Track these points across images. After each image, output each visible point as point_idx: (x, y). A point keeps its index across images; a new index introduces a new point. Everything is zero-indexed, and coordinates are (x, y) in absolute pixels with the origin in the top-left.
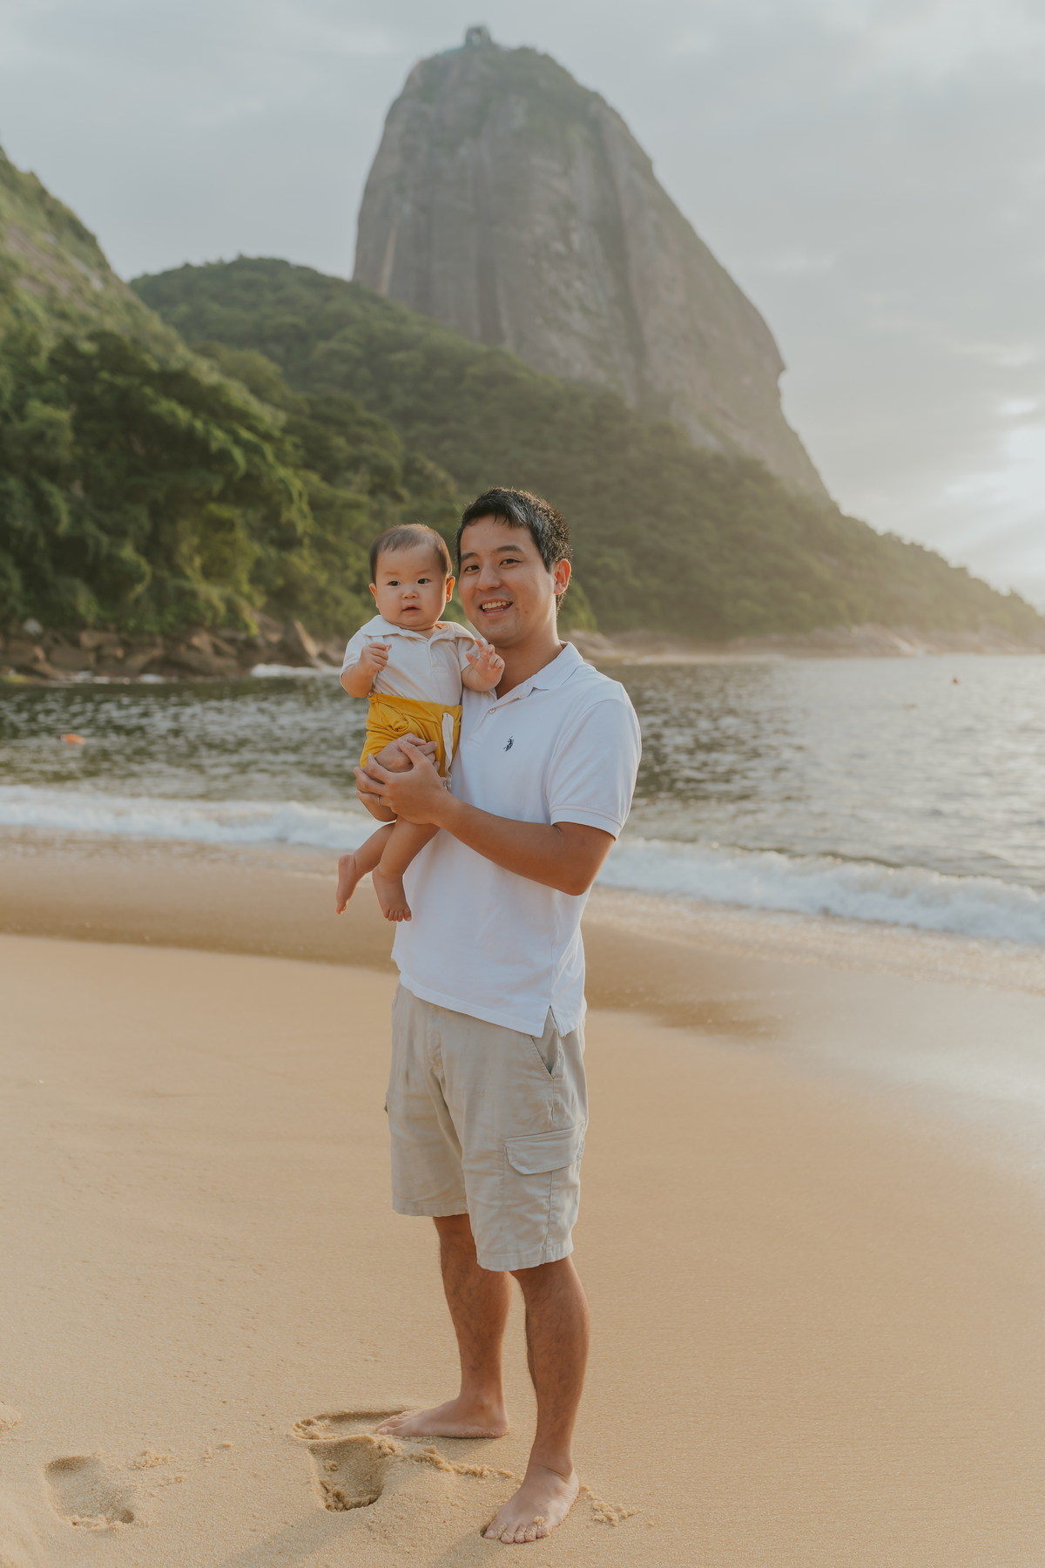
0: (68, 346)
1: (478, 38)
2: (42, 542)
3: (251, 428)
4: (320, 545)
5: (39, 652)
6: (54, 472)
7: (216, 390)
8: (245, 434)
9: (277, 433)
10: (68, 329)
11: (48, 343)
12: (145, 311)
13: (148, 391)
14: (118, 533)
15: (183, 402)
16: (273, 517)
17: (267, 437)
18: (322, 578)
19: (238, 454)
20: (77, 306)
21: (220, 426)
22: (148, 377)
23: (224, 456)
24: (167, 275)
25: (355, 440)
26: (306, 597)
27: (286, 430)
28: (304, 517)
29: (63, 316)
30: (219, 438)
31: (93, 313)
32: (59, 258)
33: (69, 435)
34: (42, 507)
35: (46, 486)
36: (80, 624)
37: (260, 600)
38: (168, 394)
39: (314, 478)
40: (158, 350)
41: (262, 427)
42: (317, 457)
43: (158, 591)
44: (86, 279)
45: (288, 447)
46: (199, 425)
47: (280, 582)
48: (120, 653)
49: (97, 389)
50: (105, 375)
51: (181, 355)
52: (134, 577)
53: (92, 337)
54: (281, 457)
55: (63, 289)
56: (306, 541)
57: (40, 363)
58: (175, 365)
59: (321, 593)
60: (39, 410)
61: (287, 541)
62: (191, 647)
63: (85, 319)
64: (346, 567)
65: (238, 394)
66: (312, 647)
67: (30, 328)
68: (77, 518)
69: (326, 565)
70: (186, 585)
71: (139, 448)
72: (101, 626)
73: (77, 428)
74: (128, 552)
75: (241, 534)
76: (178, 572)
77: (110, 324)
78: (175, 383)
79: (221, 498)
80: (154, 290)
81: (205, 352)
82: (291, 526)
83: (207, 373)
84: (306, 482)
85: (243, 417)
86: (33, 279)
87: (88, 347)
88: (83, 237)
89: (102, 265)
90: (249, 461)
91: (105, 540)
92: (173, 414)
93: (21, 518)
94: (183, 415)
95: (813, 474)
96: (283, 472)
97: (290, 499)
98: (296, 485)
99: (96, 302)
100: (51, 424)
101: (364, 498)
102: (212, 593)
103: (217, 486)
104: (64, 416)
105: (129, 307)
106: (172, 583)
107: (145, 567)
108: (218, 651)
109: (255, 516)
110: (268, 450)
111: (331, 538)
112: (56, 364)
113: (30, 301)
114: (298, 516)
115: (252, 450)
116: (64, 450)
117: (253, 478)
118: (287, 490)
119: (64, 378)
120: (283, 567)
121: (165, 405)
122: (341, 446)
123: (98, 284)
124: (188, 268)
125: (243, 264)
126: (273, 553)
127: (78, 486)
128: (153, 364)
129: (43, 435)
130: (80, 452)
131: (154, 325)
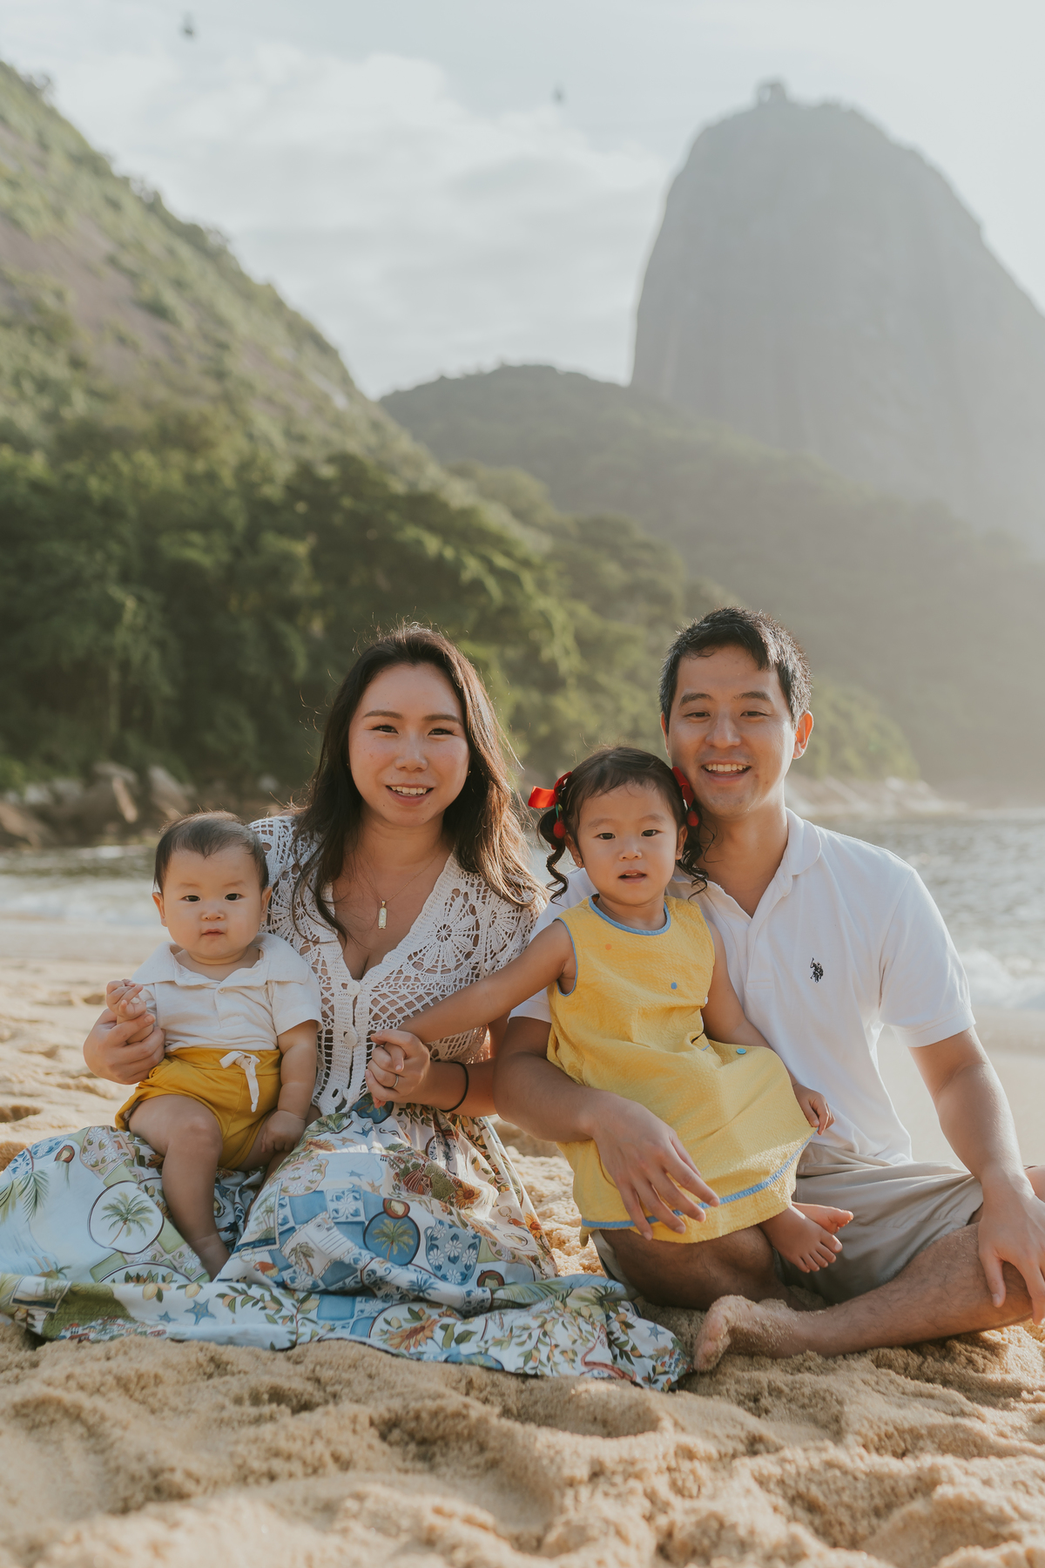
0: (305, 470)
1: (771, 94)
2: (277, 689)
3: (508, 554)
4: (589, 685)
6: (290, 610)
7: (466, 513)
8: (501, 561)
9: (536, 559)
10: (307, 453)
11: (283, 470)
12: (392, 427)
13: (393, 517)
15: (432, 528)
16: (534, 651)
17: (526, 563)
19: (492, 584)
20: (316, 428)
21: (473, 553)
22: (393, 501)
23: (477, 586)
24: (421, 389)
25: (628, 564)
27: (551, 557)
28: (567, 652)
29: (301, 439)
30: (472, 568)
31: (334, 435)
32: (297, 375)
33: (306, 571)
34: (278, 651)
35: (283, 627)
37: (519, 750)
38: (416, 519)
39: (583, 610)
40: (408, 473)
41: (520, 552)
42: (582, 584)
44: (326, 398)
45: (550, 574)
46: (449, 553)
47: (543, 730)
49: (338, 519)
50: (347, 502)
51: (432, 476)
53: (331, 460)
54: (542, 586)
55: (301, 407)
56: (571, 681)
57: (273, 492)
58: (424, 486)
60: (273, 543)
61: (550, 682)
63: (326, 442)
64: (619, 710)
65: (495, 517)
67: (264, 454)
68: (316, 660)
69: (598, 708)
71: (382, 582)
73: (315, 557)
75: (497, 676)
77: (353, 446)
78: (423, 507)
79: (476, 636)
80: (401, 405)
81: (461, 472)
82: (553, 664)
83: (458, 494)
84: (572, 614)
85: (499, 542)
86: (269, 400)
87: (327, 472)
88: (324, 348)
89: (346, 382)
90: (506, 592)
92: (419, 543)
93: (254, 664)
94: (432, 544)
96: (542, 603)
97: (552, 634)
98: (559, 617)
99: (338, 422)
100: (288, 558)
101: (640, 631)
103: (471, 619)
104: (301, 549)
105: (376, 426)
109: (513, 653)
110: (528, 579)
111: (602, 678)
112: (293, 492)
113: (266, 423)
114: (561, 652)
115: (508, 579)
116: (302, 586)
117: (509, 610)
118: (547, 624)
119: (301, 507)
120: (547, 714)
121: (411, 532)
122: (613, 573)
123: (340, 401)
124: (443, 380)
125: (505, 372)
126: (535, 697)
127: (317, 627)
128: (398, 487)
129: (278, 570)
130: (317, 589)
131: (404, 444)
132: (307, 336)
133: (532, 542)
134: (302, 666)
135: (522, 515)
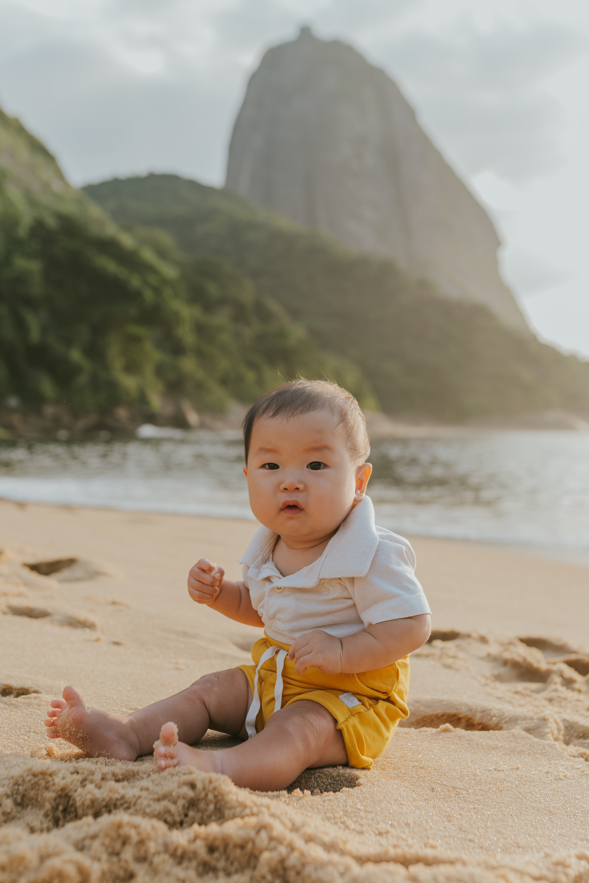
0: (39, 223)
1: (306, 33)
3: (156, 276)
7: (133, 252)
8: (153, 279)
11: (26, 221)
12: (88, 202)
13: (90, 251)
14: (69, 342)
15: (113, 257)
16: (170, 332)
17: (165, 282)
19: (147, 293)
21: (136, 275)
22: (90, 242)
23: (138, 293)
24: (105, 184)
25: (222, 286)
26: (189, 385)
27: (179, 280)
29: (36, 205)
30: (135, 282)
32: (33, 171)
33: (38, 280)
34: (20, 325)
35: (24, 311)
36: (42, 400)
37: (160, 386)
38: (104, 253)
39: (196, 311)
40: (95, 227)
41: (161, 275)
43: (94, 381)
44: (49, 184)
46: (122, 273)
47: (173, 376)
48: (69, 419)
49: (57, 252)
50: (62, 242)
51: (111, 230)
52: (78, 371)
53: (55, 217)
54: (175, 294)
55: (35, 188)
57: (21, 233)
58: (108, 235)
59: (199, 385)
60: (20, 262)
61: (177, 349)
62: (114, 417)
64: (216, 367)
65: (148, 255)
66: (193, 418)
68: (44, 333)
69: (203, 365)
70: (112, 377)
71: (83, 289)
72: (57, 401)
73: (45, 275)
74: (76, 355)
75: (149, 345)
76: (107, 368)
78: (109, 247)
79: (138, 321)
80: (95, 191)
81: (127, 228)
82: (181, 339)
83: (127, 241)
84: (189, 314)
86: (17, 183)
87: (52, 223)
88: (49, 157)
89: (60, 175)
90: (154, 297)
91: (60, 347)
92: (105, 267)
94: (112, 268)
96: (175, 304)
97: (180, 323)
98: (185, 315)
100: (27, 272)
101: (228, 324)
102: (129, 382)
103: (133, 313)
104: (36, 266)
105: (79, 202)
106: (103, 375)
107: (86, 364)
109: (158, 334)
110: (167, 292)
111: (206, 348)
112: (32, 233)
113: (14, 194)
114: (186, 334)
115: (156, 290)
116: (37, 288)
117: (157, 309)
118: (177, 316)
119: (36, 244)
120: (174, 368)
121: (100, 261)
122: (213, 289)
123: (56, 185)
124: (116, 180)
125: (152, 178)
126: (167, 358)
129: (21, 279)
131: (96, 212)
132: (38, 148)
133: (169, 271)
134: (35, 334)
135: (162, 255)
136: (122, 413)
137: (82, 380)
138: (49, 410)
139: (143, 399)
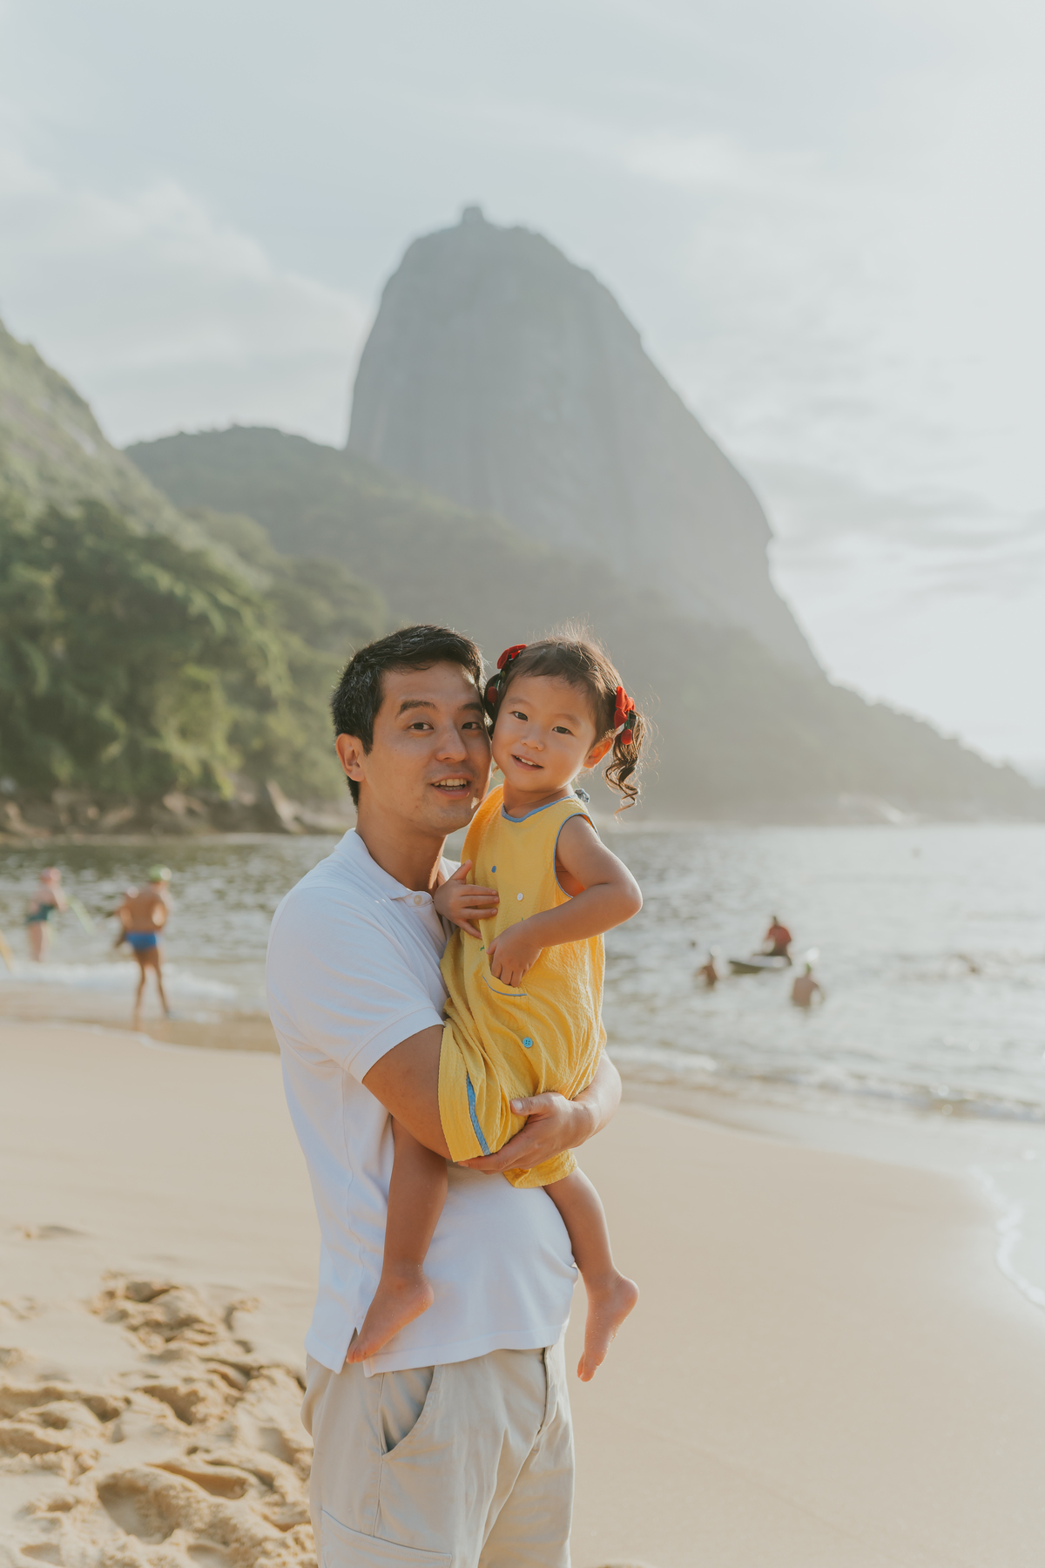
0: (54, 513)
1: (472, 216)
2: (18, 701)
3: (231, 591)
4: (298, 706)
5: (12, 811)
6: (34, 633)
7: (197, 555)
8: (225, 598)
9: (256, 598)
10: (56, 494)
11: (35, 509)
12: (133, 474)
13: (131, 556)
14: (95, 694)
15: (165, 566)
16: (250, 677)
17: (246, 601)
18: (300, 740)
19: (218, 622)
20: (66, 471)
21: (200, 590)
22: (131, 542)
23: (203, 620)
24: (162, 442)
25: (337, 603)
26: (282, 759)
27: (270, 595)
28: (281, 680)
29: (52, 480)
30: (199, 603)
31: (82, 479)
32: (51, 424)
33: (49, 598)
34: (22, 669)
35: (27, 647)
36: (53, 783)
37: (235, 761)
38: (151, 558)
39: (296, 642)
40: (147, 515)
41: (242, 591)
42: (297, 618)
43: (134, 754)
44: (77, 445)
45: (268, 609)
46: (179, 589)
47: (256, 744)
48: (92, 812)
49: (81, 554)
50: (90, 541)
51: (168, 518)
52: (109, 736)
53: (79, 502)
54: (261, 620)
55: (53, 452)
56: (282, 703)
57: (24, 528)
58: (162, 528)
59: (297, 757)
60: (22, 573)
61: (265, 703)
62: (164, 808)
63: (74, 482)
65: (221, 558)
66: (286, 809)
67: (18, 493)
68: (56, 676)
69: (305, 727)
70: (160, 746)
71: (119, 610)
72: (75, 785)
73: (60, 589)
74: (105, 713)
75: (218, 696)
76: (154, 733)
77: (98, 490)
78: (157, 548)
79: (201, 660)
80: (145, 454)
81: (194, 516)
82: (267, 689)
83: (190, 537)
84: (286, 646)
85: (225, 582)
86: (25, 445)
87: (74, 512)
88: (77, 404)
89: (95, 431)
90: (226, 625)
91: (81, 701)
92: (153, 579)
94: (164, 581)
95: (801, 642)
96: (260, 635)
97: (267, 663)
98: (274, 649)
99: (86, 467)
100: (34, 587)
102: (185, 753)
103: (196, 647)
104: (46, 580)
105: (120, 473)
106: (148, 743)
107: (120, 726)
108: (191, 812)
109: (234, 677)
110: (248, 616)
111: (310, 701)
112: (42, 529)
113: (20, 464)
114: (275, 679)
115: (231, 614)
116: (46, 611)
117: (230, 641)
118: (262, 652)
119: (48, 543)
120: (260, 730)
121: (146, 570)
122: (323, 609)
123: (88, 448)
124: (182, 435)
125: (236, 431)
126: (248, 715)
127: (59, 647)
128: (137, 527)
129: (24, 598)
130: (60, 615)
131: (144, 489)
132: (62, 391)
133: (252, 579)
134: (42, 682)
135: (246, 555)
136: (175, 802)
137: (114, 750)
138: (61, 798)
139: (207, 779)
